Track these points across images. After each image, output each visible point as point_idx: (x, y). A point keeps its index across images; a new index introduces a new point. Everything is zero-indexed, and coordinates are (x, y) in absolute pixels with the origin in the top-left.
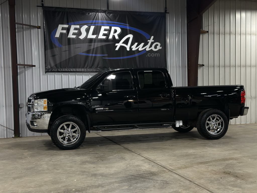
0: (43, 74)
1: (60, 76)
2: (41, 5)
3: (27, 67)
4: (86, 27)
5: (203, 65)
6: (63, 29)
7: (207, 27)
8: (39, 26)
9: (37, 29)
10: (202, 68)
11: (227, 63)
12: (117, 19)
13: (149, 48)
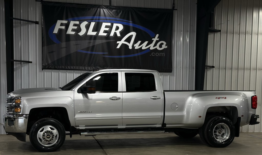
0: (40, 71)
1: (58, 73)
3: (23, 63)
4: (86, 23)
5: (213, 67)
6: (62, 25)
7: (220, 25)
8: (37, 21)
9: (34, 25)
10: (212, 70)
11: (241, 65)
12: (120, 15)
13: (153, 47)
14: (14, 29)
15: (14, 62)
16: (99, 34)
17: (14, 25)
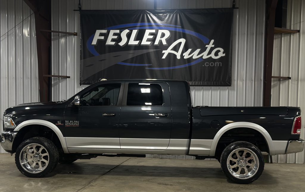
0: (78, 87)
2: (79, 9)
3: (61, 78)
4: (127, 31)
5: (289, 78)
6: (101, 35)
7: (298, 24)
8: (76, 32)
9: (73, 37)
10: (287, 82)
12: (166, 19)
13: (207, 56)
14: (52, 42)
15: (52, 78)
16: (142, 44)
17: (52, 38)
